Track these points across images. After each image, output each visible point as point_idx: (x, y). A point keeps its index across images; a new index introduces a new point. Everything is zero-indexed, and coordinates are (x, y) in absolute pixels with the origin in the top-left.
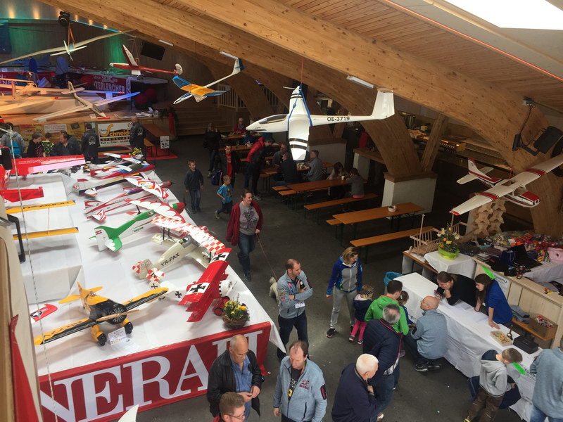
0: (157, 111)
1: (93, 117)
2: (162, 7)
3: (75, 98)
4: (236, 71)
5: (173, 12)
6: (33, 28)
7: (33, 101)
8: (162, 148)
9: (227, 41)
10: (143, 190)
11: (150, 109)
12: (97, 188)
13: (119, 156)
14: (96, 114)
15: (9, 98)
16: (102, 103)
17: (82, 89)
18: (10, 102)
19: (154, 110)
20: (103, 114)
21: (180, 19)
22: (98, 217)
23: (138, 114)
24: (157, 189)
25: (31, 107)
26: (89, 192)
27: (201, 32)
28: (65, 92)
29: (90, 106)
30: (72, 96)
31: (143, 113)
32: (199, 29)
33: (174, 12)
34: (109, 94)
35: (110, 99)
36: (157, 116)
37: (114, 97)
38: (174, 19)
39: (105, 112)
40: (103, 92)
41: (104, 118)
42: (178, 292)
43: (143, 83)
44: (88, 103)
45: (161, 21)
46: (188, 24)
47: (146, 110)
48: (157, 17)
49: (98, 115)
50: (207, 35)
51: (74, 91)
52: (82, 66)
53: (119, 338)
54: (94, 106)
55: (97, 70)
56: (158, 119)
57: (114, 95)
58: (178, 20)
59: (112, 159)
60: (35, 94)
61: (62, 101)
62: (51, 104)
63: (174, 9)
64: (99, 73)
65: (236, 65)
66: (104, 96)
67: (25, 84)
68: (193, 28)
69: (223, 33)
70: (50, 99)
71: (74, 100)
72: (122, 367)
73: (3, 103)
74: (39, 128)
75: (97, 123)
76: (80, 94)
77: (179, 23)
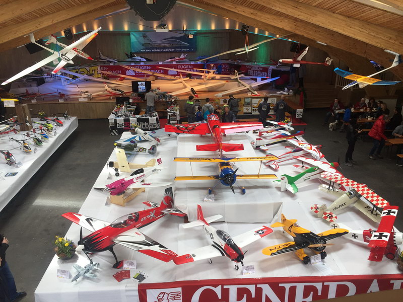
0: (291, 91)
1: (249, 94)
2: (348, 20)
3: (238, 81)
4: (394, 65)
5: (355, 23)
6: (210, 35)
7: (214, 83)
8: (297, 117)
9: (393, 42)
10: (302, 150)
11: (286, 89)
12: (267, 145)
13: (276, 123)
14: (252, 92)
15: (199, 81)
16: (255, 84)
17: (243, 75)
18: (200, 84)
19: (289, 90)
20: (256, 92)
21: (359, 27)
22: (274, 166)
23: (279, 93)
24: (314, 150)
25: (212, 87)
26: (262, 148)
27: (374, 36)
28: (233, 77)
29: (248, 87)
30: (236, 80)
31: (282, 92)
32: (373, 34)
33: (357, 22)
34: (259, 79)
35: (260, 82)
36: (291, 94)
37: (262, 80)
38: (356, 27)
39: (257, 91)
40: (255, 77)
41: (257, 95)
42: (355, 234)
43: (281, 71)
44: (247, 85)
45: (346, 30)
46: (365, 31)
47: (283, 90)
48: (344, 27)
49: (252, 93)
50: (378, 38)
51: (238, 77)
52: (239, 60)
53: (317, 261)
54: (250, 87)
55: (248, 61)
56: (293, 96)
57: (263, 79)
58: (358, 28)
59: (272, 125)
60: (213, 78)
61: (230, 83)
62: (223, 85)
63: (357, 21)
64: (249, 64)
65: (396, 59)
66: (255, 80)
67: (208, 72)
68: (368, 34)
69: (391, 36)
70: (223, 82)
71: (237, 82)
72: (323, 284)
73: (196, 84)
74: (217, 101)
75: (252, 98)
76: (241, 79)
77: (359, 30)
